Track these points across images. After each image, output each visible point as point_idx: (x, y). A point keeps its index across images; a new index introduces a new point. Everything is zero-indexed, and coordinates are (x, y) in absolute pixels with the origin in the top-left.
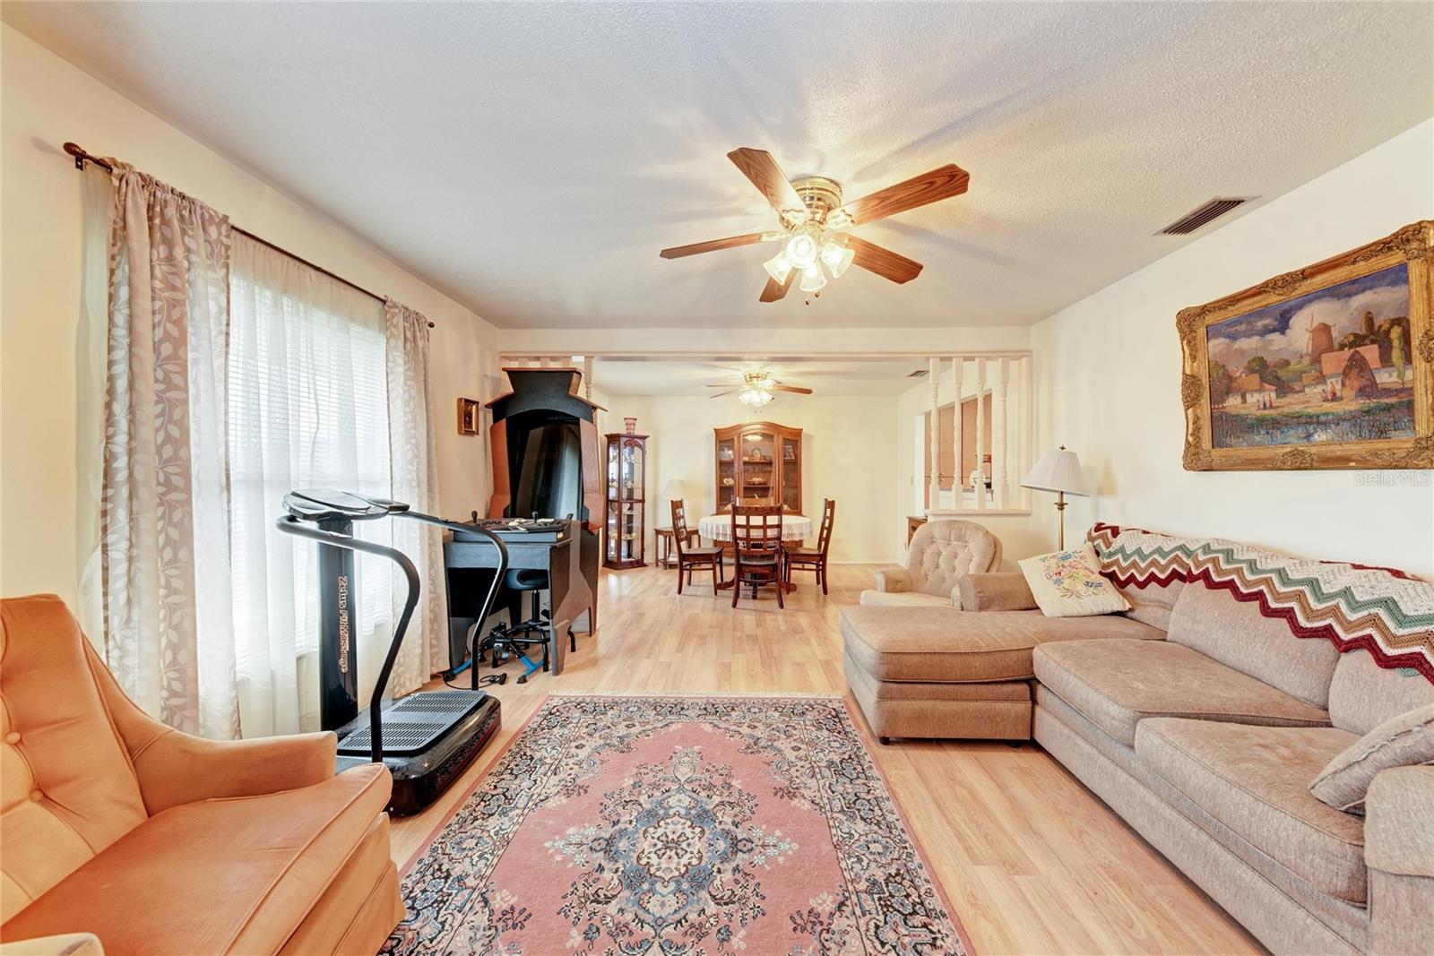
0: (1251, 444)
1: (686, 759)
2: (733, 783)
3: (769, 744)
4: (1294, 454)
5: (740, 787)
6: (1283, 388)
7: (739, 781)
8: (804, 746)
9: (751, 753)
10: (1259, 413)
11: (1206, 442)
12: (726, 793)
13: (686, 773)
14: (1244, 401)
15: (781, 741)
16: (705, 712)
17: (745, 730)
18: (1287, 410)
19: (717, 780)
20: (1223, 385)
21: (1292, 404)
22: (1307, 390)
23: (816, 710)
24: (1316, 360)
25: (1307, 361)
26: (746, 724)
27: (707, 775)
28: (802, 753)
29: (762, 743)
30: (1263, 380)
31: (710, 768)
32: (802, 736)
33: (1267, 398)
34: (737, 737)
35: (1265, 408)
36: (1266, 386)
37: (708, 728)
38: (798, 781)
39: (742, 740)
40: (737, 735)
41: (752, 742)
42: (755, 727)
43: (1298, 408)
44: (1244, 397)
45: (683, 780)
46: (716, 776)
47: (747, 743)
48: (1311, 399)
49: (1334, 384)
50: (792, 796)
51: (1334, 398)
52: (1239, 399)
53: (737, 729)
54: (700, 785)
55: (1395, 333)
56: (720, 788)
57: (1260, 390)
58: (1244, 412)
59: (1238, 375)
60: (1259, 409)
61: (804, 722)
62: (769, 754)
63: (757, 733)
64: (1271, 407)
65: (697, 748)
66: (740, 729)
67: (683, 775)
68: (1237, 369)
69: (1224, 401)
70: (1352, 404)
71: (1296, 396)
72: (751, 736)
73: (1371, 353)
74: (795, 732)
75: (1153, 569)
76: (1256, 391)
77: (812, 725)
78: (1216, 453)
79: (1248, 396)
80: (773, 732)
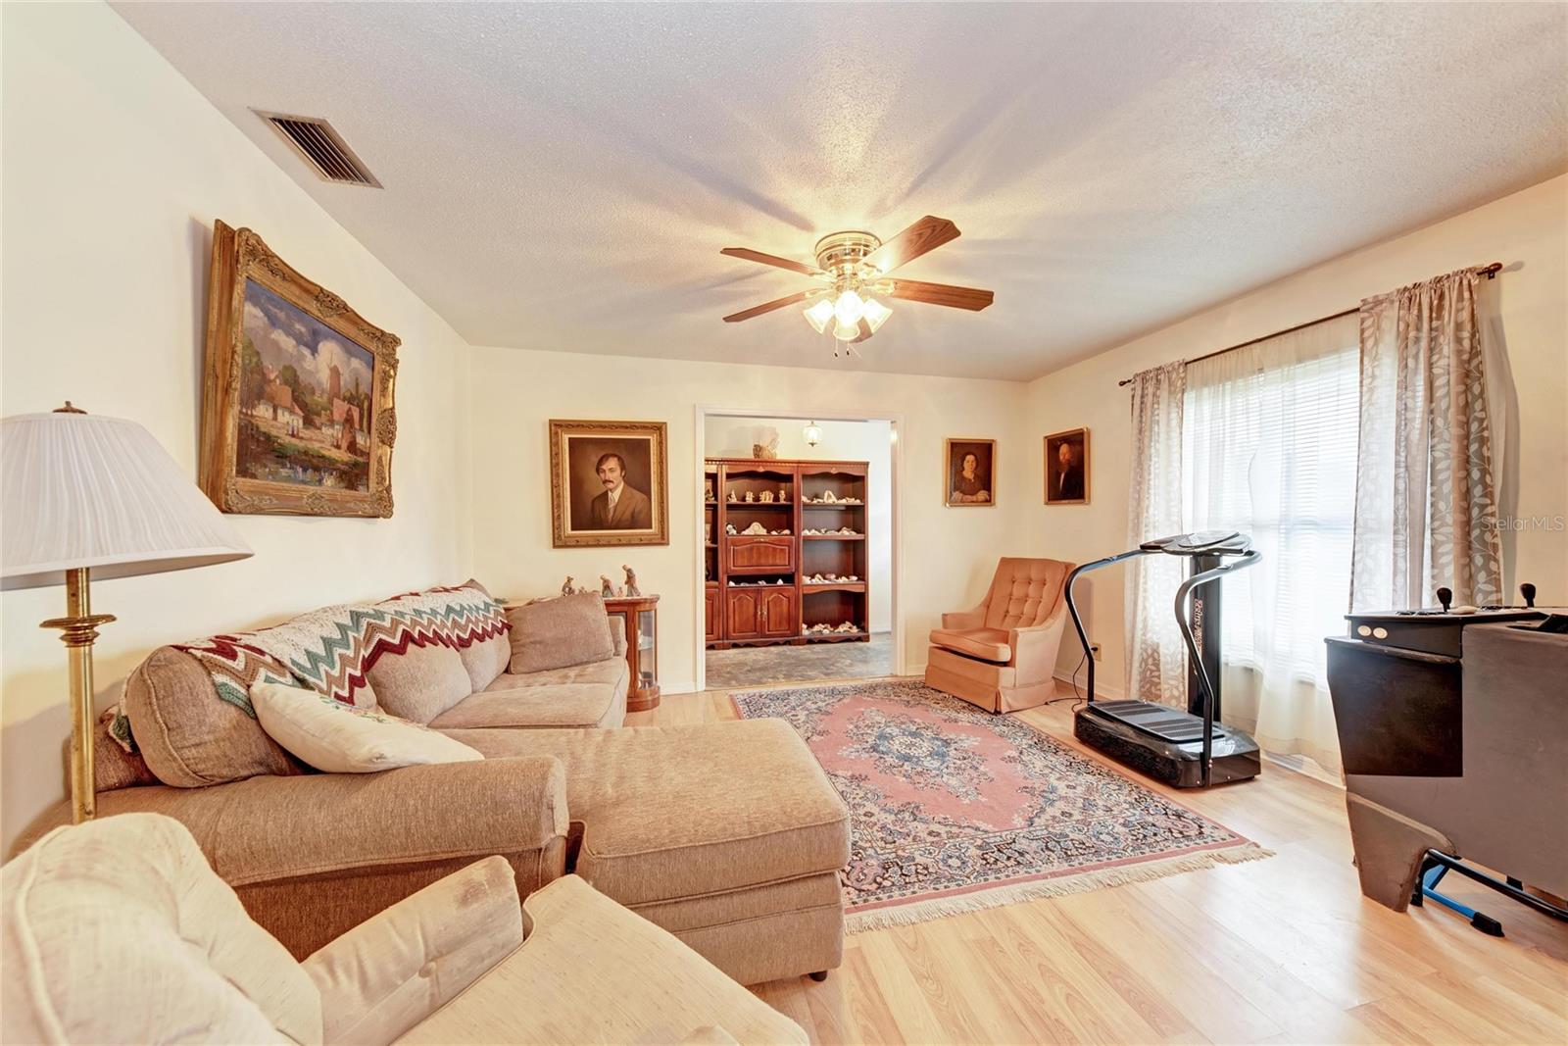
0: (279, 478)
1: (962, 790)
2: (904, 778)
3: (899, 816)
5: (897, 777)
6: (308, 419)
7: (900, 781)
8: (863, 818)
9: (909, 803)
10: (287, 440)
11: (231, 466)
12: (904, 772)
13: (948, 780)
14: (275, 418)
15: (888, 821)
16: (1014, 848)
17: (938, 828)
18: (308, 445)
19: (919, 779)
20: (255, 385)
21: (312, 440)
22: (323, 429)
23: (870, 878)
24: (330, 402)
25: (325, 397)
26: (944, 836)
27: (930, 781)
28: (862, 811)
29: (907, 816)
30: (293, 399)
31: (934, 786)
32: (870, 830)
33: (295, 423)
34: (939, 820)
35: (293, 435)
36: (296, 408)
37: (983, 825)
38: (853, 787)
39: (930, 816)
40: (942, 821)
41: (920, 816)
42: (930, 835)
43: (316, 446)
44: (276, 411)
45: (945, 775)
46: (923, 782)
47: (923, 813)
48: (324, 439)
49: (337, 431)
50: (853, 777)
51: (337, 445)
52: (270, 411)
53: (948, 829)
54: (928, 774)
55: (366, 405)
56: (911, 775)
57: (291, 411)
58: (273, 431)
59: (272, 377)
60: (288, 434)
61: (876, 852)
63: (920, 826)
64: (297, 436)
65: (966, 801)
66: (943, 828)
68: (272, 370)
69: (255, 406)
70: (344, 457)
71: (316, 431)
72: (925, 822)
73: (355, 412)
74: (880, 835)
76: (288, 409)
77: (865, 849)
78: (242, 484)
79: (279, 413)
80: (905, 830)
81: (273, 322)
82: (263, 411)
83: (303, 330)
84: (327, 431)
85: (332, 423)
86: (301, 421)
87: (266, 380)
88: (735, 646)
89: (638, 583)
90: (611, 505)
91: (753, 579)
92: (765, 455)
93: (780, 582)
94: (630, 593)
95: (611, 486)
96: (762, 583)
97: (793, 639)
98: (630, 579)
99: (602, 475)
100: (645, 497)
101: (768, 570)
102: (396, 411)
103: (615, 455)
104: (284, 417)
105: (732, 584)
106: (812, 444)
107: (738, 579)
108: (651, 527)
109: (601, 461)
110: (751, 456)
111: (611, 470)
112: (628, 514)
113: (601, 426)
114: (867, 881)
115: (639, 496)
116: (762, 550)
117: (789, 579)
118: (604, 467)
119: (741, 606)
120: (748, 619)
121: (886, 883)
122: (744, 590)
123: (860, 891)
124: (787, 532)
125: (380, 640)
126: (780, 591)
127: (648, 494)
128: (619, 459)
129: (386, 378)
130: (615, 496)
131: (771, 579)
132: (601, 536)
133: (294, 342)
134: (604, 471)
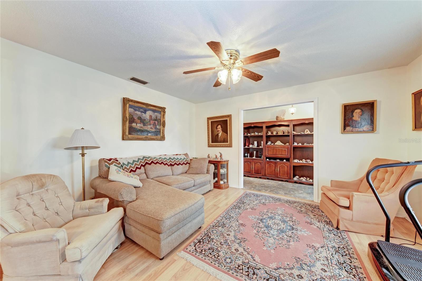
0: (138, 135)
1: (270, 245)
2: (256, 232)
3: (236, 240)
4: (146, 137)
5: (254, 230)
6: (144, 125)
7: (254, 232)
8: (225, 235)
9: (245, 239)
10: (139, 128)
11: (127, 133)
12: (259, 230)
13: (270, 240)
14: (137, 125)
15: (230, 239)
16: (255, 271)
17: (241, 250)
18: (145, 129)
19: (261, 234)
20: (132, 120)
21: (145, 128)
22: (148, 126)
23: (203, 249)
24: (150, 121)
25: (148, 121)
26: (238, 253)
27: (263, 237)
28: (228, 233)
29: (238, 241)
30: (141, 122)
31: (262, 239)
32: (222, 239)
33: (141, 126)
34: (246, 248)
35: (141, 128)
36: (141, 123)
37: (257, 258)
39: (245, 245)
40: (245, 249)
41: (242, 243)
42: (235, 250)
43: (146, 129)
44: (137, 124)
45: (272, 238)
46: (261, 235)
47: (244, 243)
48: (148, 128)
49: (152, 126)
51: (152, 128)
52: (136, 124)
53: (244, 252)
54: (267, 234)
55: (159, 121)
56: (260, 232)
57: (140, 124)
58: (136, 127)
59: (136, 119)
60: (140, 127)
61: (214, 244)
62: (239, 236)
63: (237, 246)
64: (142, 128)
65: (265, 248)
66: (242, 250)
67: (272, 239)
68: (136, 118)
69: (132, 124)
70: (154, 130)
71: (146, 126)
72: (240, 246)
73: (156, 122)
74: (223, 241)
75: (136, 166)
76: (139, 124)
77: (213, 242)
78: (129, 136)
79: (138, 124)
80: (231, 244)
81: (135, 110)
82: (134, 125)
83: (142, 110)
84: (149, 126)
85: (150, 125)
86: (142, 125)
87: (134, 119)
88: (268, 179)
89: (223, 157)
90: (219, 137)
91: (275, 159)
92: (279, 119)
93: (285, 161)
94: (221, 159)
95: (219, 132)
96: (278, 160)
97: (289, 180)
98: (221, 156)
99: (217, 129)
100: (226, 134)
101: (280, 156)
102: (165, 121)
103: (220, 124)
104: (138, 125)
105: (268, 160)
106: (292, 114)
107: (270, 158)
108: (228, 142)
109: (217, 127)
110: (275, 120)
111: (219, 128)
112: (223, 139)
113: (217, 118)
114: (201, 249)
115: (225, 134)
116: (277, 150)
117: (288, 160)
118: (218, 127)
119: (270, 167)
120: (272, 171)
121: (204, 252)
122: (271, 162)
123: (196, 249)
124: (288, 144)
125: (146, 162)
126: (284, 163)
127: (227, 134)
128: (221, 125)
129: (164, 115)
130: (220, 135)
131: (282, 159)
132: (217, 144)
133: (140, 113)
134: (218, 129)
